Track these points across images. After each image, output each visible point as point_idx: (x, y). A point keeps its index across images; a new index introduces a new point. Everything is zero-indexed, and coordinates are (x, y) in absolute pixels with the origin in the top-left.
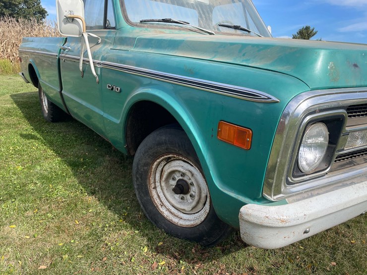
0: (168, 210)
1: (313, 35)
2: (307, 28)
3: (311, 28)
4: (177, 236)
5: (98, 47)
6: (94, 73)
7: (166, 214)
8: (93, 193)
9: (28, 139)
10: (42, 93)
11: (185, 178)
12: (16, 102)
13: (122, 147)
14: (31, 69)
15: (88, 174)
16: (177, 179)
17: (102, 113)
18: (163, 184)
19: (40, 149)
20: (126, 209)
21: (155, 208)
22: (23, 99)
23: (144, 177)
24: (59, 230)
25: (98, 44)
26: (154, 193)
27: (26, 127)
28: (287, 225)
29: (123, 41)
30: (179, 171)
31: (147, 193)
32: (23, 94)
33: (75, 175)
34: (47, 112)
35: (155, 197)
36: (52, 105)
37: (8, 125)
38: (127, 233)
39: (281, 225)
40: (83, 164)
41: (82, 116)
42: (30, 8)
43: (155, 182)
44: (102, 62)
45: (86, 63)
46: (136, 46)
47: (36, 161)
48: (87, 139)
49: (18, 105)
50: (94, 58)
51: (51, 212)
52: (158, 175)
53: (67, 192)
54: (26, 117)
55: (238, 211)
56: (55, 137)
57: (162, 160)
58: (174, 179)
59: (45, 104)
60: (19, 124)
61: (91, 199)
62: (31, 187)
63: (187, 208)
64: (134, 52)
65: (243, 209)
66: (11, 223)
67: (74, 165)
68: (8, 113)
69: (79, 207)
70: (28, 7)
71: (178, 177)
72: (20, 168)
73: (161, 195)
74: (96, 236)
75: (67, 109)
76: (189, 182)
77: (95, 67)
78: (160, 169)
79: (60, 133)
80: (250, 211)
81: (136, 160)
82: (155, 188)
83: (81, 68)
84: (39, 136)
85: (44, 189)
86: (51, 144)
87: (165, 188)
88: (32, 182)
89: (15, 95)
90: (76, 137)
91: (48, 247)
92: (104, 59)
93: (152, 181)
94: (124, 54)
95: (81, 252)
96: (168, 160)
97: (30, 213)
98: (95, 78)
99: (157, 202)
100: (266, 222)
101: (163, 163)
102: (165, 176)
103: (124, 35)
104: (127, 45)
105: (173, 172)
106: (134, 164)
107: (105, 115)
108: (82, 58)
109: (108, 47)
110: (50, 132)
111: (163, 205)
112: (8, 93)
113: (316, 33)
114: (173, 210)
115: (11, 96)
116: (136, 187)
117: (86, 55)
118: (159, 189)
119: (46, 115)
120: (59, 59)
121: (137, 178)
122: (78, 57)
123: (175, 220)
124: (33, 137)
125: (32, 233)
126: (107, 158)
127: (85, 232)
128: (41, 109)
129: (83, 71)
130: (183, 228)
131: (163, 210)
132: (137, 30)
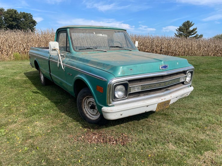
0: (89, 115)
1: (192, 26)
2: (188, 22)
3: (190, 22)
4: (92, 123)
5: (64, 59)
6: (63, 68)
7: (88, 116)
8: (64, 112)
9: (36, 93)
10: (41, 73)
11: (94, 104)
12: (28, 77)
13: (74, 95)
14: (35, 62)
15: (62, 106)
16: (91, 104)
17: (66, 83)
18: (87, 106)
19: (42, 97)
20: (76, 117)
21: (85, 114)
22: (31, 75)
23: (81, 104)
24: (53, 123)
25: (64, 57)
26: (84, 109)
27: (34, 89)
28: (113, 112)
29: (73, 58)
30: (92, 102)
31: (82, 110)
32: (30, 72)
33: (56, 106)
34: (43, 81)
35: (85, 111)
36: (45, 78)
37: (26, 88)
38: (75, 123)
39: (111, 112)
40: (60, 102)
41: (59, 83)
42: (27, 20)
43: (84, 106)
44: (66, 65)
45: (60, 64)
46: (77, 60)
47: (41, 102)
48: (61, 92)
49: (29, 78)
50: (63, 63)
51: (49, 118)
52: (85, 103)
53: (54, 112)
54: (33, 84)
55: (101, 109)
56: (47, 92)
57: (86, 98)
58: (90, 104)
59: (42, 77)
60: (31, 87)
61: (63, 114)
62: (41, 111)
63: (95, 114)
64: (76, 62)
65: (102, 108)
66: (36, 121)
67: (56, 103)
68: (25, 82)
69: (59, 116)
70: (25, 20)
71: (92, 104)
72: (36, 104)
73: (87, 110)
74: (65, 124)
75: (52, 80)
76: (95, 105)
77: (63, 66)
78: (86, 101)
79: (49, 90)
80: (104, 109)
81: (78, 98)
82: (84, 108)
83: (58, 66)
84: (40, 92)
85: (46, 111)
86: (46, 95)
87: (87, 108)
88: (41, 109)
89: (27, 73)
90: (56, 92)
91: (49, 127)
92: (66, 64)
93: (83, 105)
94: (73, 63)
95: (61, 128)
96: (88, 98)
97: (42, 119)
98: (64, 70)
99: (85, 112)
100: (107, 111)
101: (86, 99)
102: (87, 103)
103: (73, 56)
104: (74, 59)
105: (90, 102)
106: (77, 100)
107: (68, 83)
108: (58, 62)
109: (68, 59)
110: (45, 90)
111: (87, 113)
112: (22, 72)
113: (193, 24)
114: (91, 115)
115: (25, 73)
116: (78, 108)
117: (60, 61)
118: (86, 108)
119: (43, 83)
120: (49, 61)
121: (78, 105)
122: (57, 62)
123: (91, 118)
124: (38, 93)
125: (44, 124)
126: (69, 100)
127: (61, 123)
128: (40, 80)
129: (59, 67)
130: (94, 120)
131: (87, 115)
132: (78, 53)
